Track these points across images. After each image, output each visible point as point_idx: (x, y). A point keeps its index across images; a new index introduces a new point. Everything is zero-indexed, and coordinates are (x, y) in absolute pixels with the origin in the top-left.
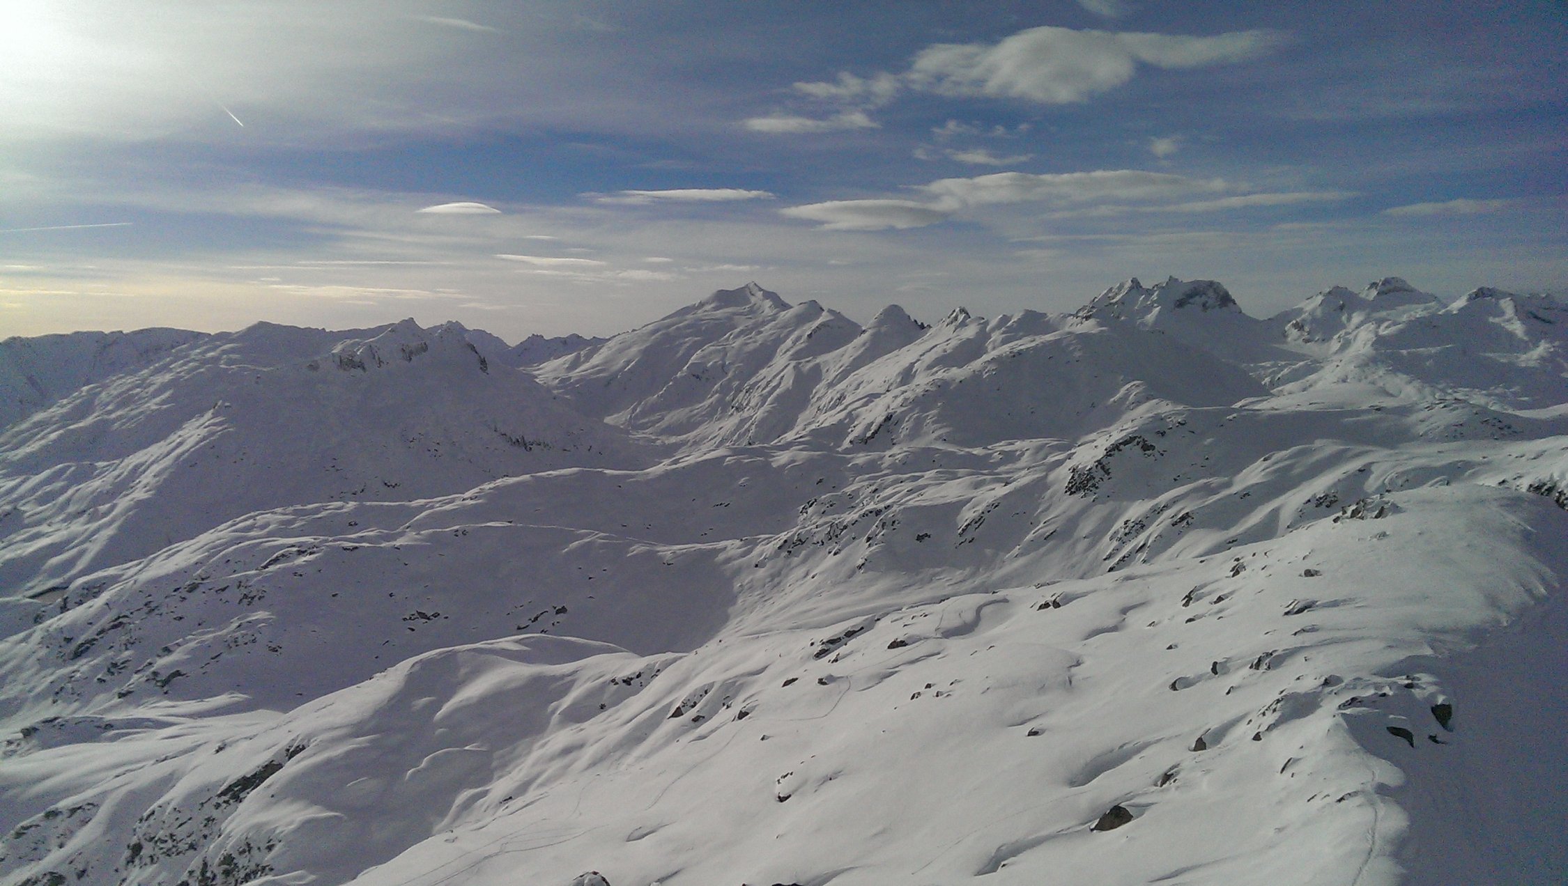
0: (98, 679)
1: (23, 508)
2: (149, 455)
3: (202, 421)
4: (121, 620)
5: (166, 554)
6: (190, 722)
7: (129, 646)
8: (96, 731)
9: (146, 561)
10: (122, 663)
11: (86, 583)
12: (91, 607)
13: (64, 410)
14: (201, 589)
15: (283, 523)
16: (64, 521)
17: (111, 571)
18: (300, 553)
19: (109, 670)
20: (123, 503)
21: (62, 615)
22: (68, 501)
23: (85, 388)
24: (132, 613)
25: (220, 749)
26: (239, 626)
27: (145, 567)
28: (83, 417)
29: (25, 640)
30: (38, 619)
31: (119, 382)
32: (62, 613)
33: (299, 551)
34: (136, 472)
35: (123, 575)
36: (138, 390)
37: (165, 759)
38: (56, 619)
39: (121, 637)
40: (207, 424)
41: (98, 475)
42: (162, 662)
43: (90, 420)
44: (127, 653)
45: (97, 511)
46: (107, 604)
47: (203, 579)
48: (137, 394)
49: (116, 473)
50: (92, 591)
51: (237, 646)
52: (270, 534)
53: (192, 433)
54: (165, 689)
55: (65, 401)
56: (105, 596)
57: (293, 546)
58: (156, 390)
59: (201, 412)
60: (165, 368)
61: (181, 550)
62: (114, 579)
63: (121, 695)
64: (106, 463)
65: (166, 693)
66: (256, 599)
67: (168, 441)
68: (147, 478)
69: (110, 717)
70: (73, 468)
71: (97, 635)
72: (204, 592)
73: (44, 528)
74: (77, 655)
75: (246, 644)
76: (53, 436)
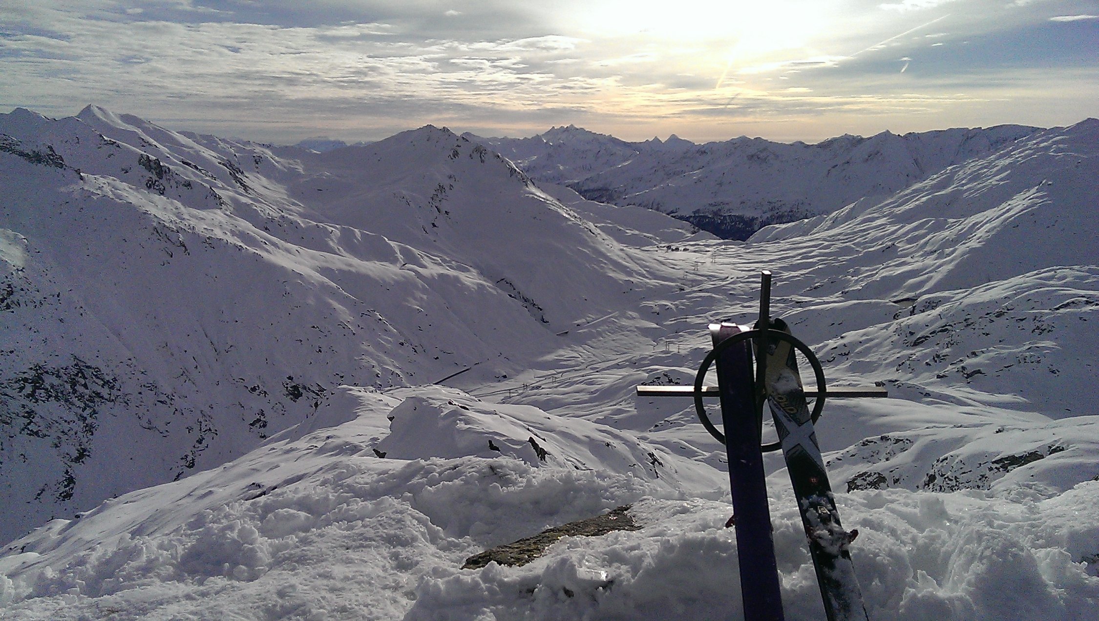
0: (926, 363)
1: (898, 245)
2: (985, 217)
3: (1027, 195)
4: (947, 327)
5: (986, 287)
6: (982, 407)
7: (950, 345)
8: (919, 395)
9: (970, 290)
10: (943, 356)
11: (929, 299)
12: (929, 315)
13: (934, 182)
14: (1006, 316)
15: (1077, 277)
16: (921, 256)
17: (946, 294)
18: (1087, 303)
19: (934, 358)
20: (961, 249)
21: (910, 317)
22: (926, 243)
23: (950, 168)
24: (955, 324)
25: (999, 431)
26: (1029, 348)
27: (969, 294)
28: (945, 188)
29: (886, 328)
30: (896, 317)
31: (973, 164)
32: (911, 315)
33: (1087, 301)
34: (974, 227)
35: (953, 297)
36: (985, 170)
37: (961, 426)
38: (907, 318)
39: (945, 339)
40: (1031, 197)
41: (949, 227)
42: (969, 361)
43: (949, 190)
44: (948, 350)
45: (943, 251)
46: (940, 315)
47: (1008, 310)
48: (985, 172)
49: (960, 228)
50: (931, 305)
51: (1025, 362)
52: (1066, 285)
53: (1019, 203)
54: (969, 380)
55: (935, 176)
56: (939, 310)
57: (1083, 297)
58: (997, 171)
59: (1029, 188)
60: (1008, 155)
61: (996, 287)
62: (947, 299)
63: (938, 377)
64: (956, 220)
65: (969, 383)
66: (1045, 332)
67: (1000, 208)
68: (981, 233)
69: (929, 389)
70: (933, 222)
71: (931, 334)
72: (1007, 319)
73: (908, 259)
74: (916, 344)
75: (1033, 362)
76: (924, 199)
